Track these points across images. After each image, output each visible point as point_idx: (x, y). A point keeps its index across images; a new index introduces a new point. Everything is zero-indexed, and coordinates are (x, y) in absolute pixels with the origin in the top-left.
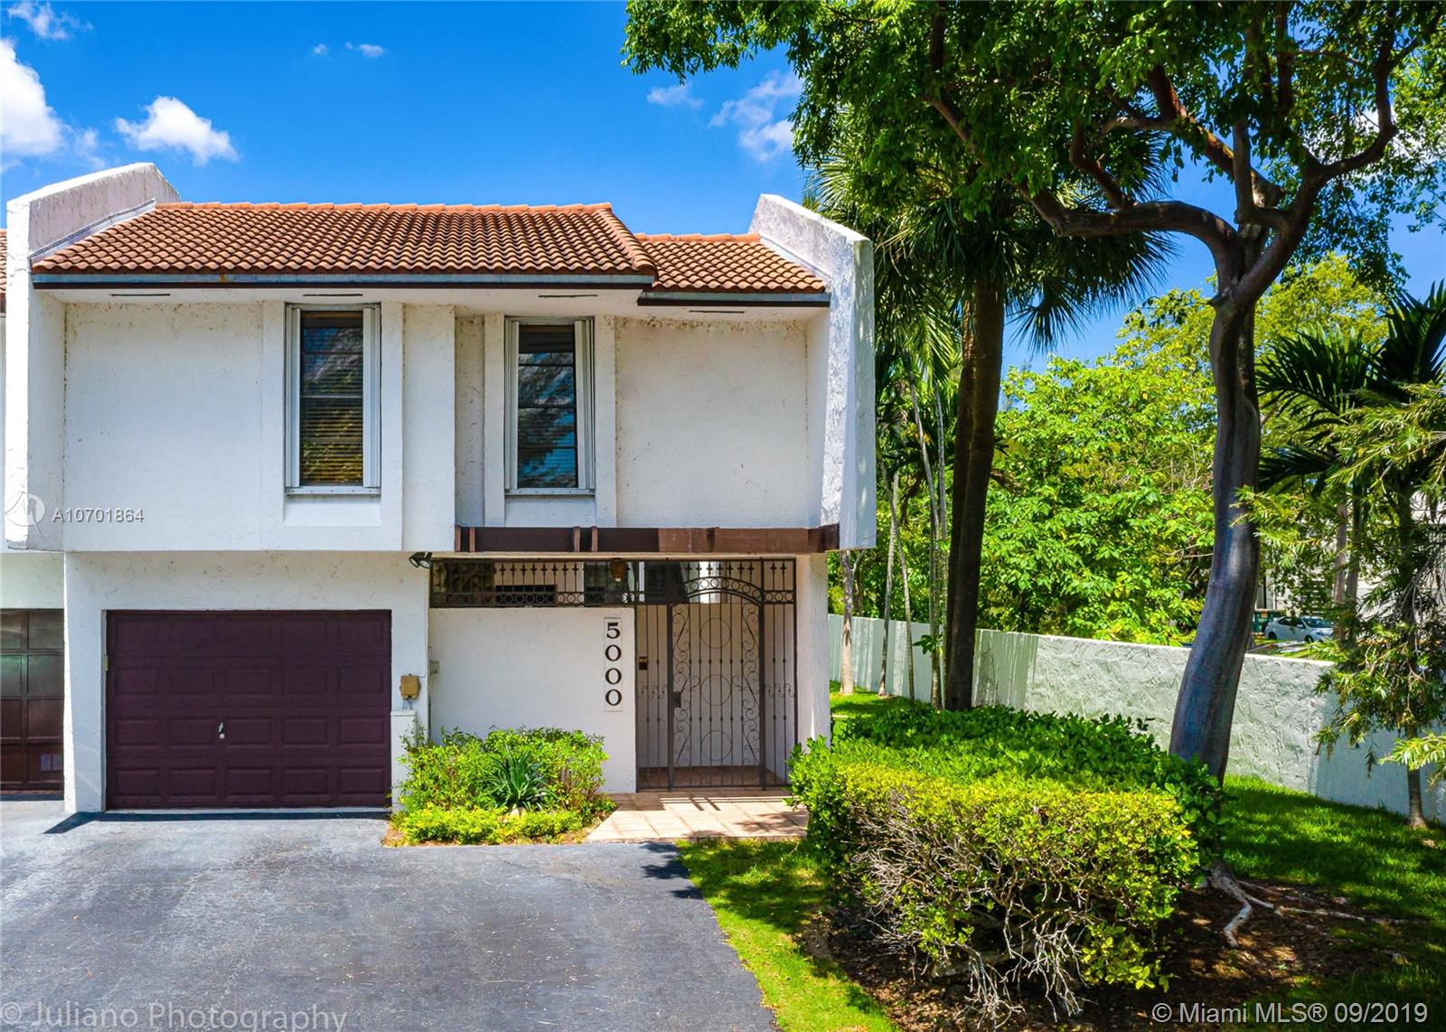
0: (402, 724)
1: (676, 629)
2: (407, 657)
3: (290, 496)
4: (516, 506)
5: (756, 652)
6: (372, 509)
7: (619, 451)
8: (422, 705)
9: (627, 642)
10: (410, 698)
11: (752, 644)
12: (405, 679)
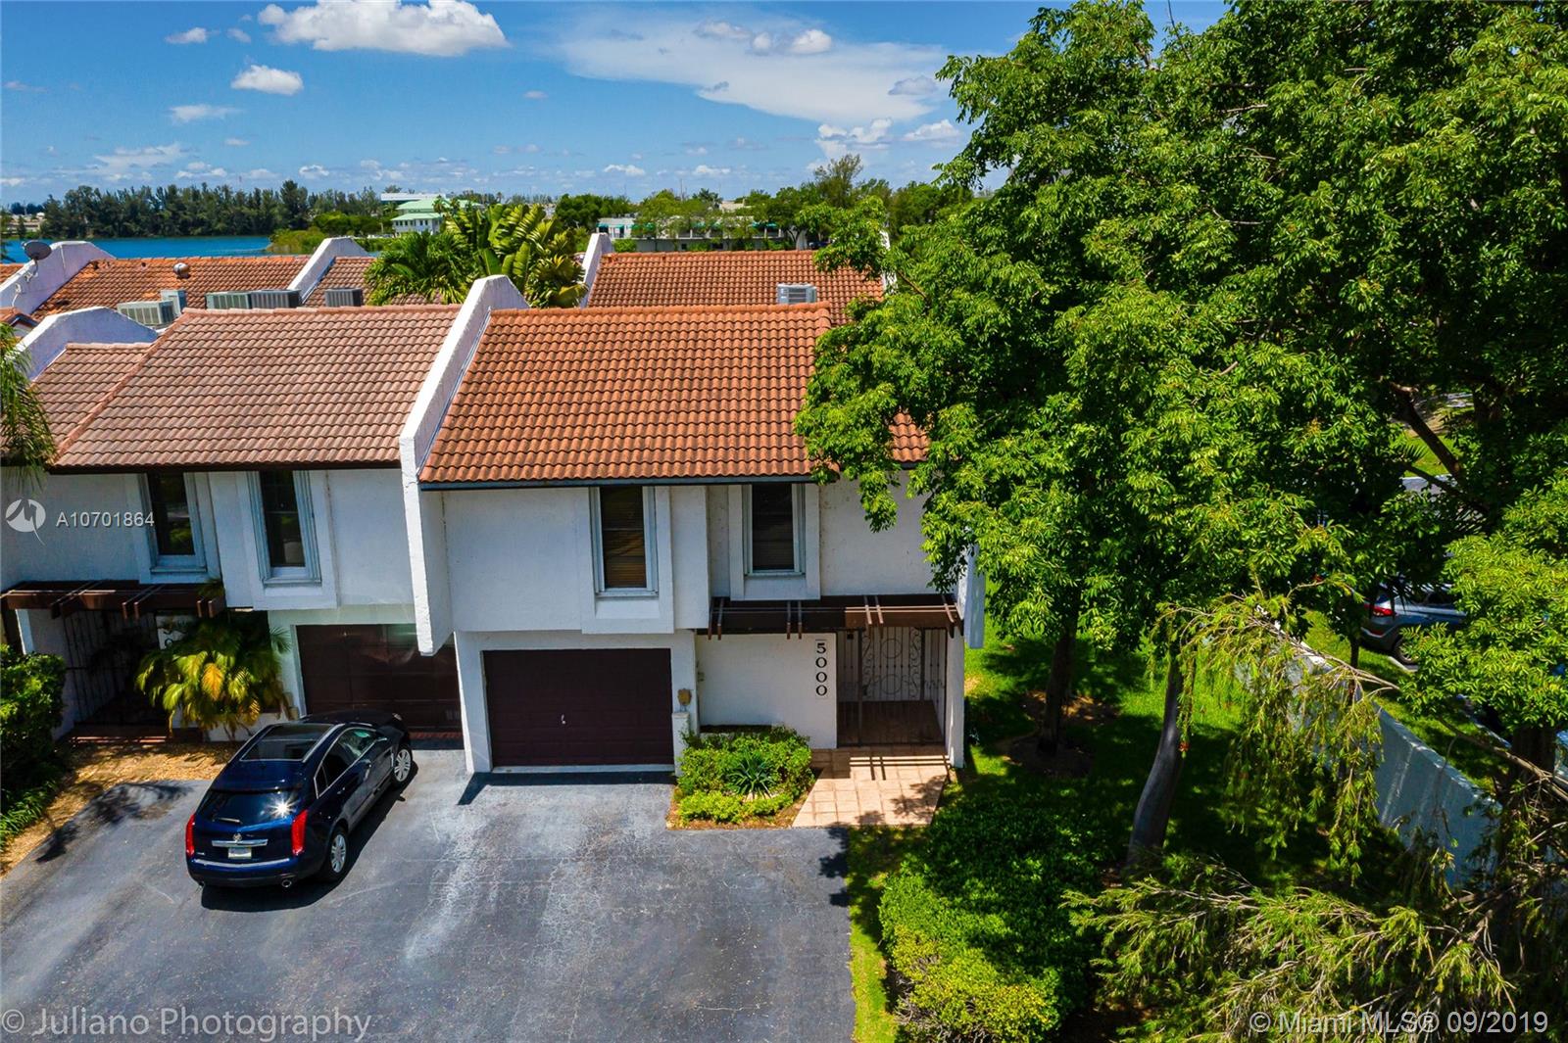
0: (680, 724)
1: (865, 646)
2: (683, 677)
3: (598, 597)
4: (752, 584)
5: (919, 661)
6: (654, 604)
7: (822, 544)
8: (693, 707)
9: (831, 655)
10: (685, 702)
11: (916, 654)
12: (681, 692)
